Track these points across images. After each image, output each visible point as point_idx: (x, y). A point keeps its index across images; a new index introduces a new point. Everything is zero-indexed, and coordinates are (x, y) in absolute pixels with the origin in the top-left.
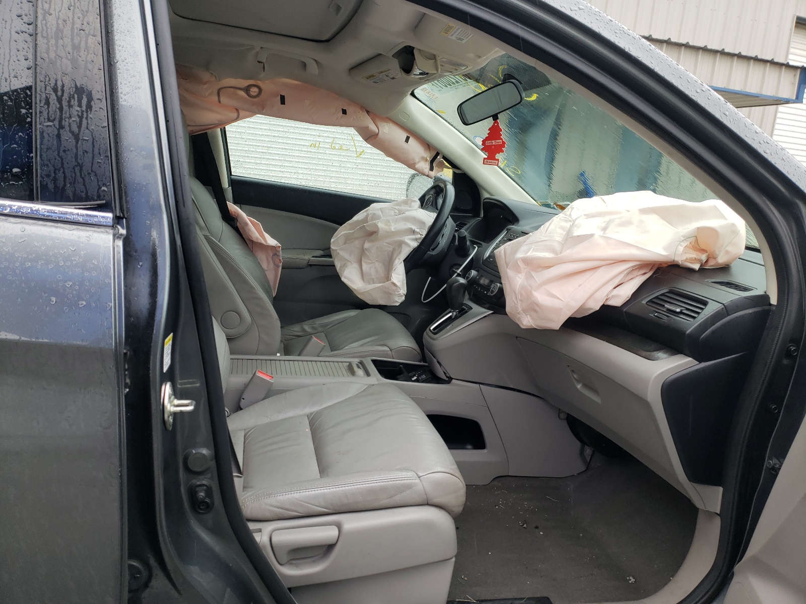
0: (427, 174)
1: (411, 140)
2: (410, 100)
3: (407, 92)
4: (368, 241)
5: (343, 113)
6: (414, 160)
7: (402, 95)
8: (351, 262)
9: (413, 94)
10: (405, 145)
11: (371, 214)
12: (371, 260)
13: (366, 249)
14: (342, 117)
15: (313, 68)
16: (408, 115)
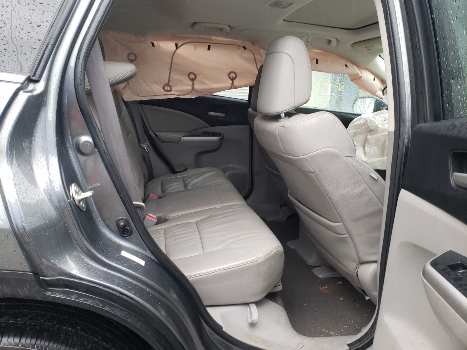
0: (381, 97)
1: (376, 79)
2: (378, 57)
3: (378, 54)
4: (369, 135)
5: (346, 67)
6: (376, 90)
7: (375, 56)
8: (359, 147)
9: (380, 56)
10: (373, 82)
11: (369, 120)
12: (370, 145)
13: (369, 139)
14: (346, 69)
15: (334, 43)
16: (377, 66)
